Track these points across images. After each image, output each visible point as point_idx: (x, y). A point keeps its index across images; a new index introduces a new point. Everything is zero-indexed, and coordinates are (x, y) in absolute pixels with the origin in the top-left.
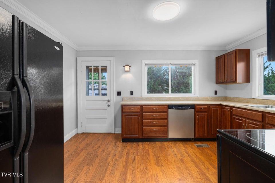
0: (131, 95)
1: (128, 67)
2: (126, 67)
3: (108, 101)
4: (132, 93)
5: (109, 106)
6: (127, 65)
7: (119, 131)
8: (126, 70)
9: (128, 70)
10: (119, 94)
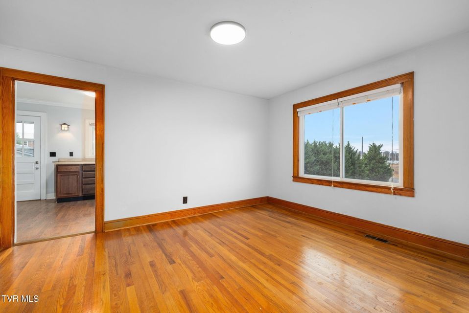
0: (70, 156)
1: (66, 126)
2: (63, 126)
3: (37, 163)
4: (71, 154)
5: (37, 169)
6: (64, 124)
7: (52, 196)
8: (63, 129)
9: (66, 129)
10: (53, 154)
